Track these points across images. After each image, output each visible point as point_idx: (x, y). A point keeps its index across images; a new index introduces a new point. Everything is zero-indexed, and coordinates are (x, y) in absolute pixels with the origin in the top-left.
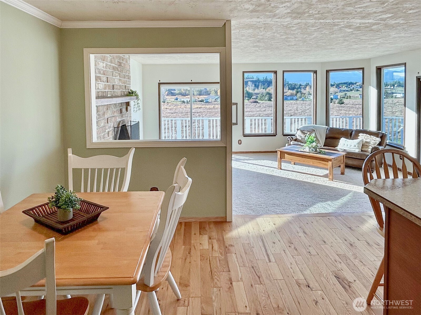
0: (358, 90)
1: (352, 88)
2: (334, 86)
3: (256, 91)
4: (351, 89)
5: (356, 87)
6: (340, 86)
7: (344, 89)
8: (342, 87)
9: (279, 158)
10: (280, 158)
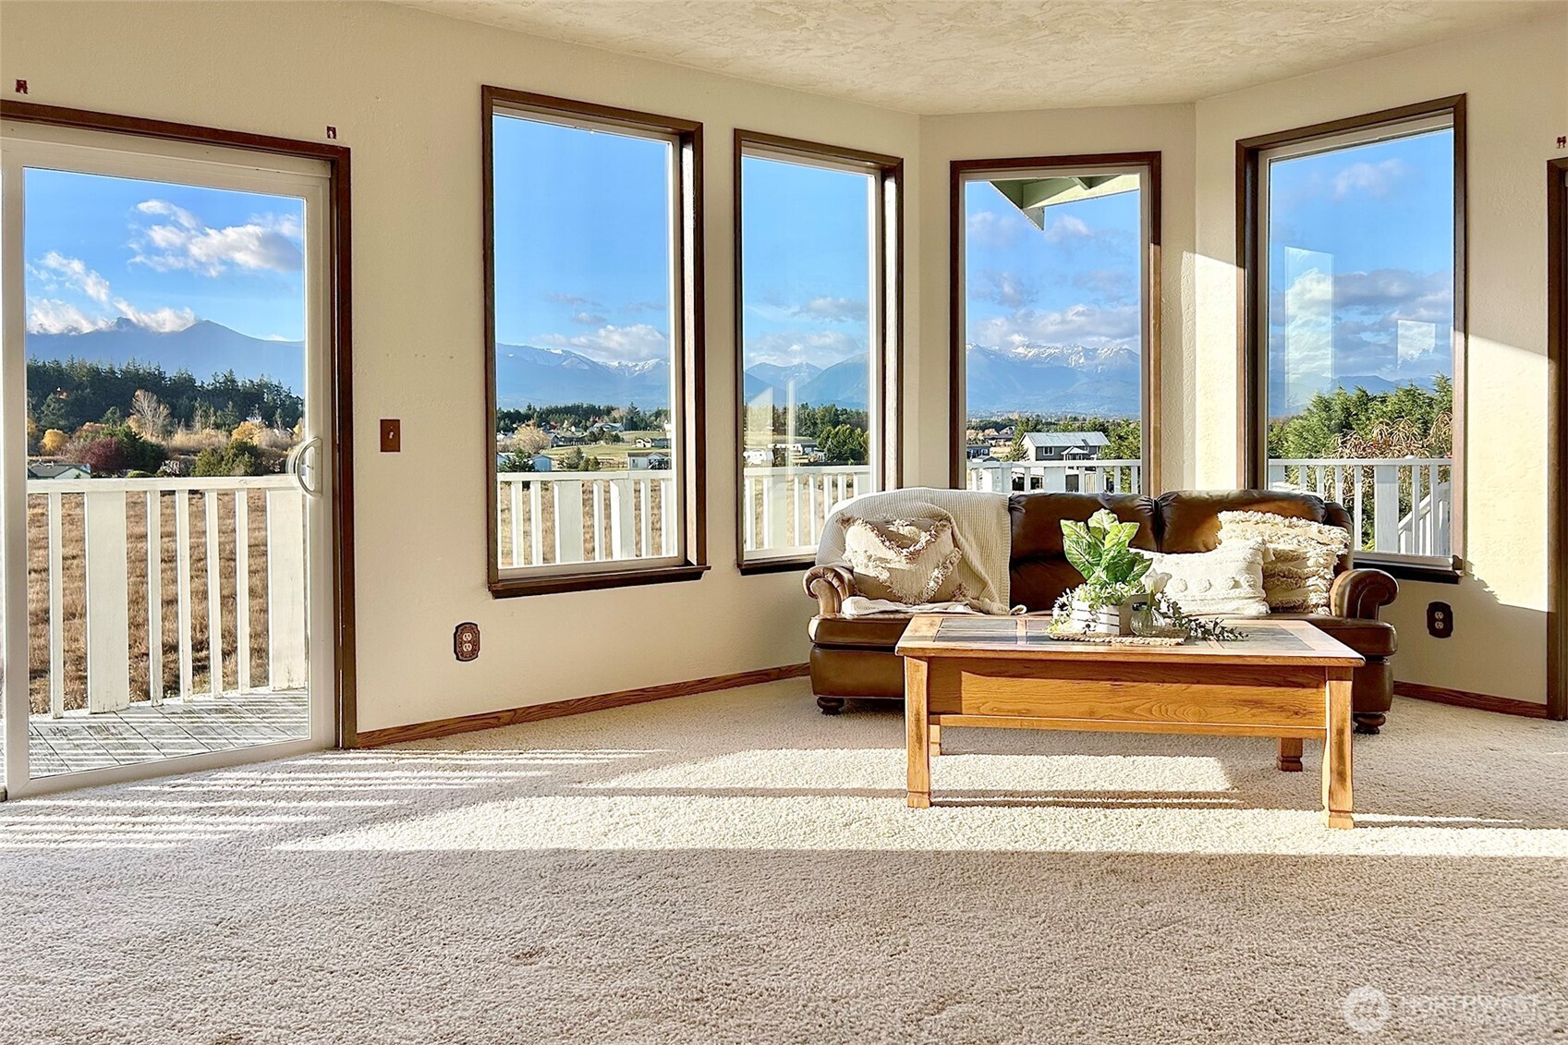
0: (617, 439)
1: (595, 429)
2: (530, 423)
3: (180, 438)
4: (592, 433)
5: (612, 427)
6: (552, 423)
7: (568, 434)
8: (559, 424)
9: (918, 714)
10: (930, 713)
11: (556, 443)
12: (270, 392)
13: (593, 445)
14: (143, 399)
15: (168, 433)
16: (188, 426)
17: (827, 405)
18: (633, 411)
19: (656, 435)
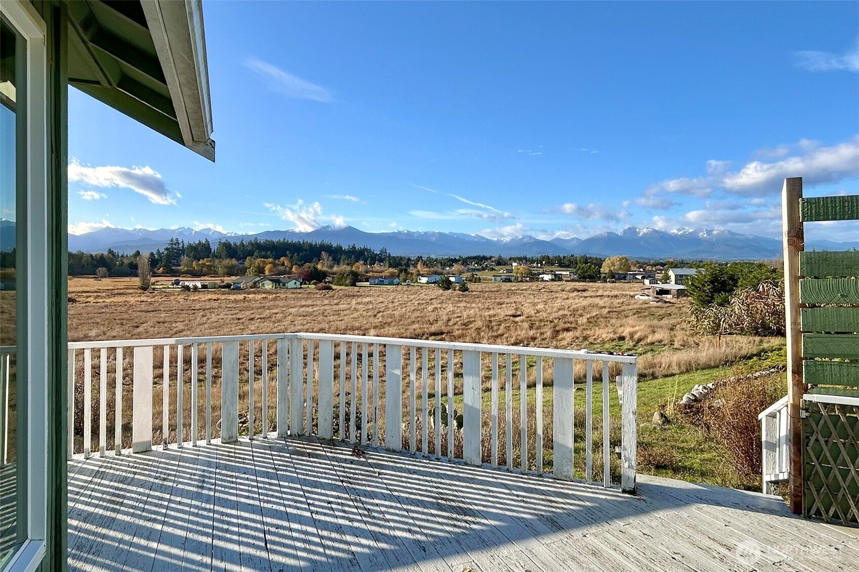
0: (492, 269)
1: (484, 265)
2: (459, 263)
3: (335, 268)
4: (483, 267)
5: (491, 264)
6: (468, 263)
7: (473, 267)
8: (470, 263)
11: (468, 271)
12: (367, 252)
13: (483, 271)
14: (324, 255)
15: (332, 267)
16: (338, 264)
17: (583, 255)
18: (500, 257)
19: (508, 267)
